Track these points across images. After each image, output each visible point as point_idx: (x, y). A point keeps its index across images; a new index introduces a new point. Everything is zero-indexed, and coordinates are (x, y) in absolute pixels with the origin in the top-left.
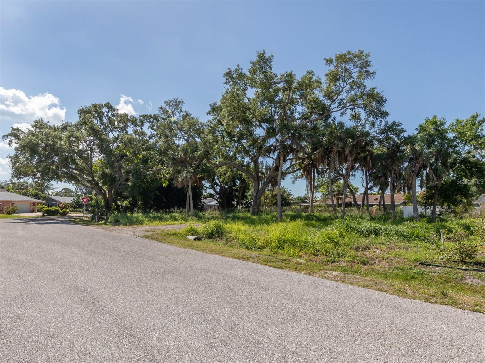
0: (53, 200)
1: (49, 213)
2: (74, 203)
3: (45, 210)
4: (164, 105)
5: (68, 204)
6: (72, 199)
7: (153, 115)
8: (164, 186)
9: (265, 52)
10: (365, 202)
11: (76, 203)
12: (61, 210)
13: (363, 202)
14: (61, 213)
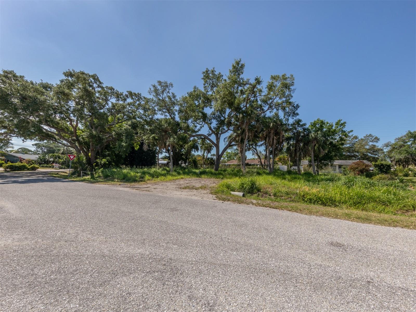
0: (14, 156)
1: (13, 168)
2: (39, 160)
3: (9, 166)
4: (157, 84)
5: (32, 160)
6: (37, 156)
7: (137, 93)
8: (135, 149)
9: (241, 60)
10: (266, 164)
11: (42, 159)
12: (29, 166)
13: (265, 163)
14: (29, 168)
